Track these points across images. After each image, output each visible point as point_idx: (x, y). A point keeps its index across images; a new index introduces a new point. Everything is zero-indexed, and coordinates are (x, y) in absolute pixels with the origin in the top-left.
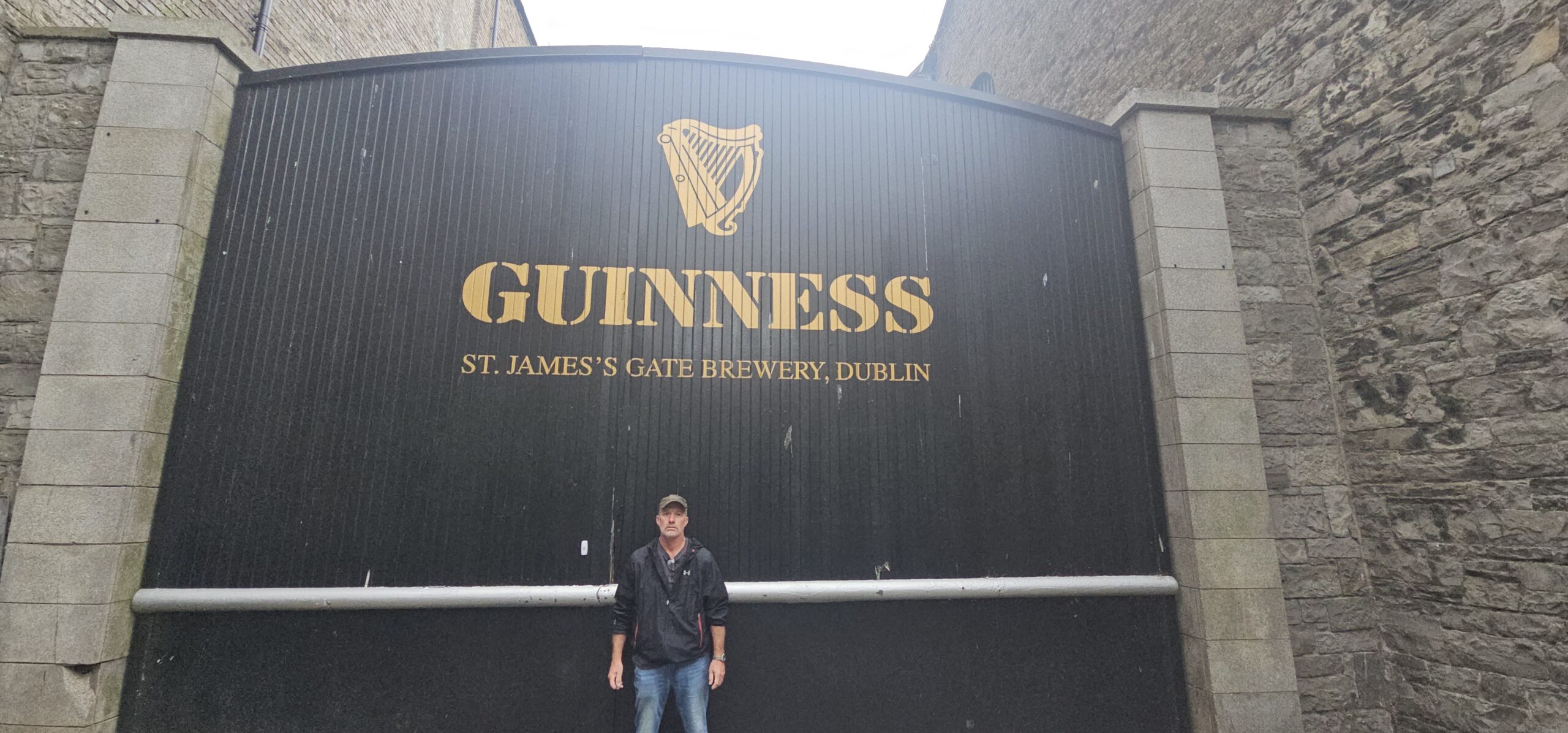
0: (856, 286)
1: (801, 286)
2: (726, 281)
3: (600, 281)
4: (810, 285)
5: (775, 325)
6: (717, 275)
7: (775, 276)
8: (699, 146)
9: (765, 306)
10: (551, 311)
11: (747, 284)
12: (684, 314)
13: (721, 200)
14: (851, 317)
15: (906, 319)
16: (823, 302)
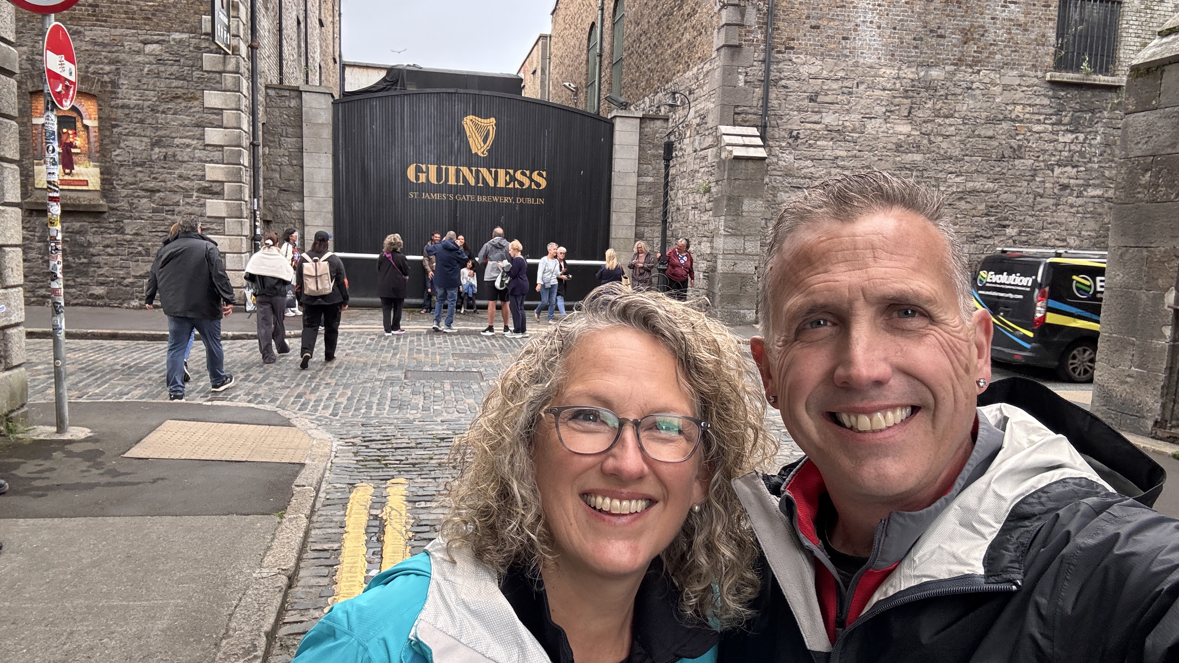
0: (523, 174)
1: (507, 173)
2: (484, 171)
3: (447, 170)
4: (509, 173)
5: (498, 186)
6: (481, 169)
7: (499, 170)
8: (476, 125)
9: (496, 180)
10: (433, 180)
11: (490, 172)
12: (472, 182)
13: (482, 144)
14: (521, 184)
15: (538, 185)
16: (513, 179)
